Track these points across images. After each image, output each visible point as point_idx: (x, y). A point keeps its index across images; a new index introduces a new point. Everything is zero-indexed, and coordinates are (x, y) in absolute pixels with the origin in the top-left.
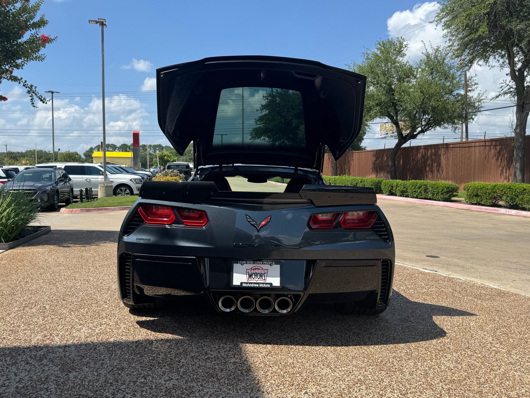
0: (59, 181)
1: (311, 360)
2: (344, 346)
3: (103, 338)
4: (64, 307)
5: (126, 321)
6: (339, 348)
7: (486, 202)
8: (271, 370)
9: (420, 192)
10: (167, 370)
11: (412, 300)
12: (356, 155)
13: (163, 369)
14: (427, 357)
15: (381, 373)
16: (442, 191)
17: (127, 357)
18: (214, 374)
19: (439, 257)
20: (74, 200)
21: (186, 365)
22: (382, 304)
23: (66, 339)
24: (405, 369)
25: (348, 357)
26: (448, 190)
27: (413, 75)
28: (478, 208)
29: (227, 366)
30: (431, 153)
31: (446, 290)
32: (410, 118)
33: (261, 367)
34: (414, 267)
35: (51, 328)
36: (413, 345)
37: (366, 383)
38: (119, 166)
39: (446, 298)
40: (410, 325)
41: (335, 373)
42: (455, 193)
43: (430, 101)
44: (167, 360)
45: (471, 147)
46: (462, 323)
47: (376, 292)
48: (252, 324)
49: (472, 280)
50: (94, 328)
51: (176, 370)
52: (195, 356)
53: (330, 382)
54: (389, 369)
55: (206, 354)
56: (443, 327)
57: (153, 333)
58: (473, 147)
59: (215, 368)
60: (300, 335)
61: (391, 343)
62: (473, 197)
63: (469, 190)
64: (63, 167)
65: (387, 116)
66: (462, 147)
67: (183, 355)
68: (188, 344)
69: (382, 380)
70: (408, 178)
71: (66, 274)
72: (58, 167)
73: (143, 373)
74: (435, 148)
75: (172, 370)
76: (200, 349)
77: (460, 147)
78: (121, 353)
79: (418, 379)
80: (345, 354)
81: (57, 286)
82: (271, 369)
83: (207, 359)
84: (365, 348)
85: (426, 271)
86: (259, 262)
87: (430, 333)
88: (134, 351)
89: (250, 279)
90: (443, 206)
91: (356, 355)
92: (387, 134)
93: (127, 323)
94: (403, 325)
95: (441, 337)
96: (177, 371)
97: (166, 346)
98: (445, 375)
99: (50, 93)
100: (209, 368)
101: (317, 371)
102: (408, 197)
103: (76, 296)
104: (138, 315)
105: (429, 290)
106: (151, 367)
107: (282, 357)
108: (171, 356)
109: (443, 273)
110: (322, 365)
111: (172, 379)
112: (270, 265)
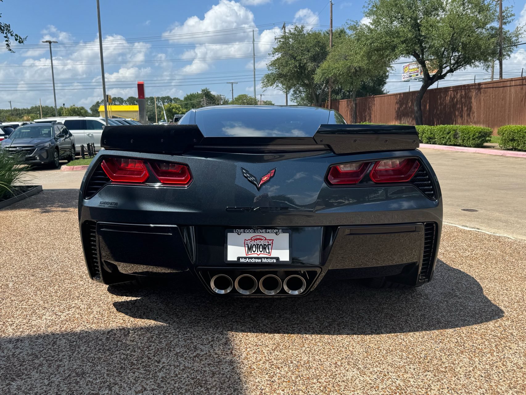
0: (59, 137)
1: (332, 357)
2: (375, 333)
3: (68, 327)
4: (30, 285)
5: (101, 302)
6: (368, 337)
7: (523, 147)
8: (279, 373)
9: (449, 138)
10: (141, 376)
11: (454, 267)
12: (377, 99)
13: (136, 373)
14: (485, 348)
15: (426, 376)
16: (473, 136)
17: (92, 355)
18: (202, 380)
19: (477, 211)
20: (76, 157)
21: (167, 367)
22: (424, 279)
23: (21, 330)
24: (459, 369)
25: (381, 350)
26: (480, 135)
27: (442, 7)
28: (514, 154)
29: (221, 368)
30: (461, 95)
31: (493, 252)
32: (438, 56)
33: (266, 368)
34: (452, 223)
35: (7, 314)
36: (464, 330)
37: (407, 392)
38: (124, 119)
39: (496, 263)
40: (457, 302)
41: (365, 376)
42: (487, 138)
43: (461, 37)
44: (143, 360)
45: (506, 86)
46: (523, 297)
47: (417, 265)
48: (257, 304)
49: (523, 239)
50: (60, 314)
51: (152, 374)
52: (180, 352)
53: (358, 392)
54: (437, 369)
55: (196, 348)
56: (498, 303)
57: (132, 319)
58: (508, 86)
59: (205, 371)
60: (317, 318)
61: (435, 328)
62: (508, 142)
63: (504, 134)
64: (63, 122)
65: (412, 55)
66: (496, 87)
67: (165, 351)
68: (174, 335)
69: (429, 386)
70: (435, 123)
71: (44, 242)
72: (58, 121)
73: (108, 380)
74: (465, 89)
75: (148, 375)
76: (188, 341)
77: (493, 88)
78: (85, 349)
79: (478, 384)
80: (377, 347)
81: (30, 257)
82: (278, 371)
83: (195, 357)
84: (402, 336)
85: (466, 228)
86: (260, 230)
87: (484, 312)
88: (103, 346)
89: (249, 253)
90: (474, 153)
91: (391, 348)
92: (411, 76)
93: (102, 305)
94: (447, 302)
95: (499, 318)
96: (155, 376)
97: (145, 338)
98: (514, 377)
99: (48, 43)
100: (197, 371)
101: (340, 374)
102: (436, 144)
103: (49, 270)
104: (117, 294)
105: (474, 252)
106: (121, 371)
107: (294, 352)
108: (149, 353)
109: (486, 230)
110: (346, 363)
111: (145, 389)
112: (276, 233)
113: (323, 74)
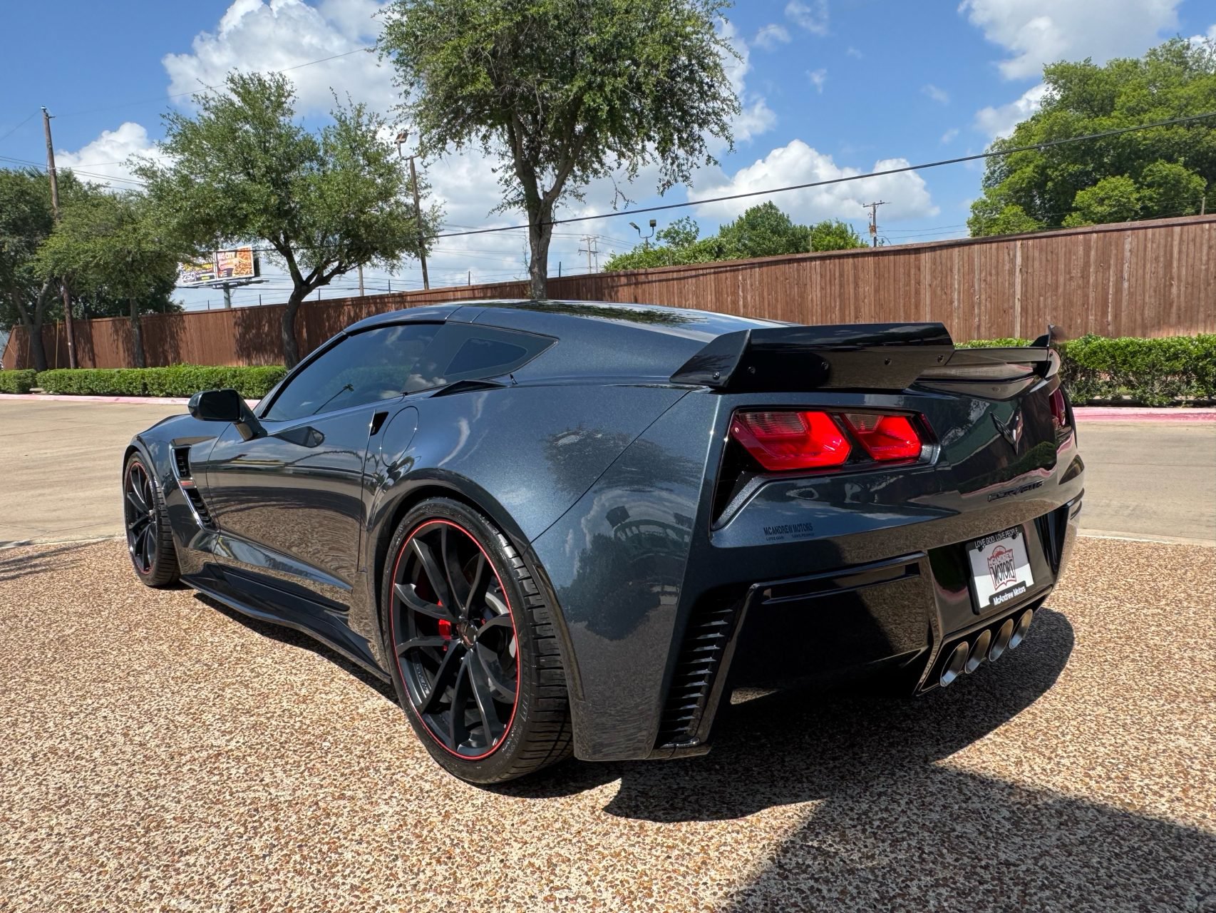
89: (997, 585)
92: (199, 279)
112: (1013, 536)
113: (57, 262)
